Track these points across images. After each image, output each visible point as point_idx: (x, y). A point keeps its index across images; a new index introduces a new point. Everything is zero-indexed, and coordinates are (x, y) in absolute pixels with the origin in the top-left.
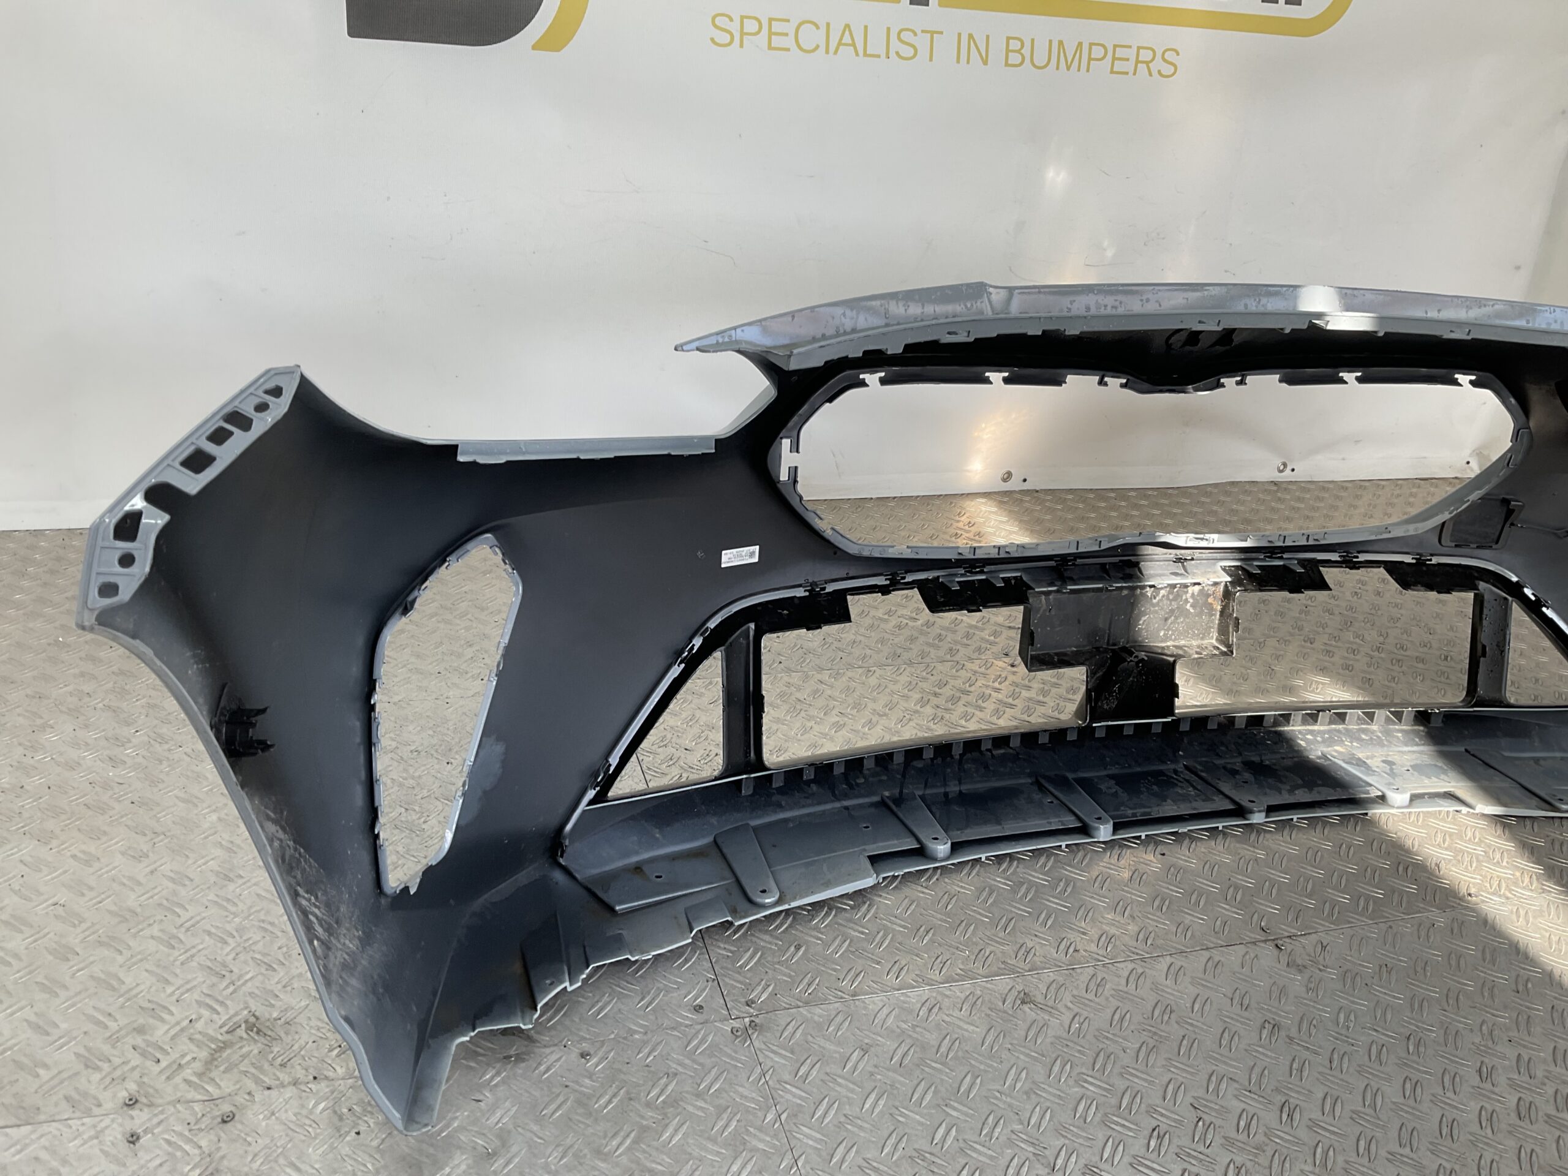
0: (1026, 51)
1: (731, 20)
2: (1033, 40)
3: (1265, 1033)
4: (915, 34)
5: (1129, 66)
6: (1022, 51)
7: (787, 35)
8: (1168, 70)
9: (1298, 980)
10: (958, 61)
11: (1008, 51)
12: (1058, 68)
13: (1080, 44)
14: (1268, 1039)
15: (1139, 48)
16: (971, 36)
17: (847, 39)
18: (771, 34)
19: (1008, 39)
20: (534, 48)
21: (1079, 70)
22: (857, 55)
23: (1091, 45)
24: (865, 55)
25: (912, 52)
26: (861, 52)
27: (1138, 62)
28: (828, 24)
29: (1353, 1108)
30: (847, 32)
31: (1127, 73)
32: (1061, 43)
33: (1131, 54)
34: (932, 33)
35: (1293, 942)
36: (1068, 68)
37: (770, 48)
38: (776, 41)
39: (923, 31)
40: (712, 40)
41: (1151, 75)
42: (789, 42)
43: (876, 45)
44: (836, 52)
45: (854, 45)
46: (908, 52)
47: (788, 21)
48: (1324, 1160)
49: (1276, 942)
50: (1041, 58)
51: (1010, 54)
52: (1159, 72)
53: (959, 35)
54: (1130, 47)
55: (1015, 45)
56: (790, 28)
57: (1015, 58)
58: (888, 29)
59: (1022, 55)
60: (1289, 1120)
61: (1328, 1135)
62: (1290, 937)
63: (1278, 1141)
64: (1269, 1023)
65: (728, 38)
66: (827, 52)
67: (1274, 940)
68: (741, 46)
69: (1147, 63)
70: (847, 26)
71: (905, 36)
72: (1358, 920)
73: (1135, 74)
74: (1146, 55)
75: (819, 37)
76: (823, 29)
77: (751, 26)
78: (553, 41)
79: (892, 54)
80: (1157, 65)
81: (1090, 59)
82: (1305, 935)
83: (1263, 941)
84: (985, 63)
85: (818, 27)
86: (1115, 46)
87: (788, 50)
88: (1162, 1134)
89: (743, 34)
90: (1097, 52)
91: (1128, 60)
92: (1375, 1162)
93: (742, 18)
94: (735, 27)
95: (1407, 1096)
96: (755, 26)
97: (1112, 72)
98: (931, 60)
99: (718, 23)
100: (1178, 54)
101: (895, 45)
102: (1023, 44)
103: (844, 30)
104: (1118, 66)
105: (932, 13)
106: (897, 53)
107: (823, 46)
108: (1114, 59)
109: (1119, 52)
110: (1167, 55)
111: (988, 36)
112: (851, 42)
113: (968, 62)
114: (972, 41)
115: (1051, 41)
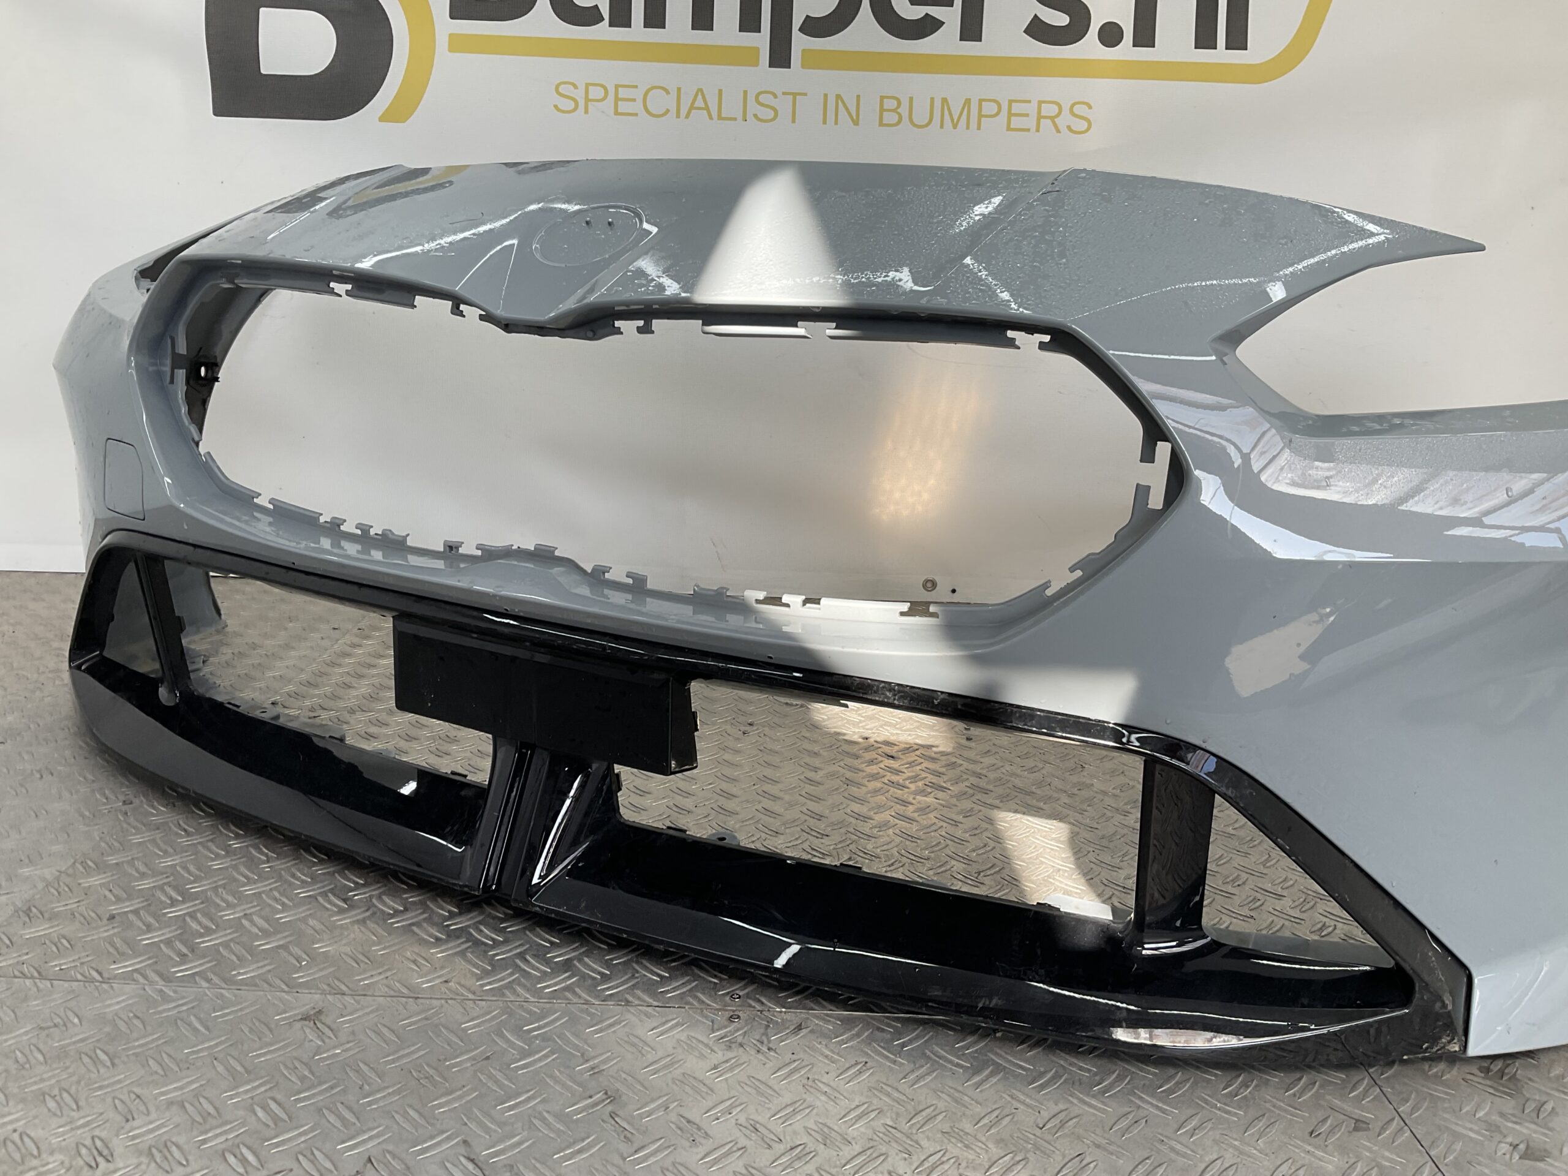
0: (904, 110)
1: (576, 88)
2: (911, 99)
4: (775, 96)
5: (1031, 123)
6: (899, 110)
7: (634, 100)
8: (1081, 125)
10: (825, 122)
11: (882, 110)
12: (942, 126)
13: (968, 101)
15: (1040, 103)
16: (838, 97)
17: (699, 103)
18: (617, 99)
19: (882, 98)
20: (381, 119)
21: (968, 128)
22: (711, 118)
23: (981, 101)
24: (720, 118)
25: (772, 113)
26: (715, 115)
27: (1040, 117)
28: (679, 89)
30: (700, 97)
31: (1028, 130)
32: (945, 101)
33: (1032, 109)
34: (795, 95)
36: (955, 127)
37: (617, 113)
38: (623, 107)
39: (784, 93)
40: (556, 106)
41: (1058, 131)
42: (638, 107)
43: (731, 107)
44: (687, 116)
45: (707, 108)
46: (767, 114)
47: (636, 87)
50: (921, 117)
51: (885, 113)
52: (1069, 127)
53: (826, 95)
54: (1029, 102)
55: (890, 104)
56: (638, 94)
57: (890, 118)
58: (745, 92)
59: (899, 114)
65: (572, 105)
66: (678, 116)
68: (586, 112)
69: (1052, 118)
70: (700, 91)
71: (764, 98)
73: (1038, 130)
74: (1049, 110)
75: (670, 102)
76: (674, 94)
77: (596, 93)
79: (750, 116)
80: (1065, 120)
84: (856, 123)
85: (668, 92)
86: (1011, 102)
87: (636, 115)
89: (587, 100)
90: (989, 108)
91: (1027, 115)
93: (587, 85)
94: (579, 95)
96: (600, 93)
97: (1009, 129)
98: (794, 121)
99: (560, 90)
100: (1090, 107)
101: (753, 107)
102: (899, 103)
103: (696, 95)
104: (1016, 122)
105: (796, 74)
106: (755, 116)
107: (674, 110)
108: (1010, 114)
109: (1016, 108)
110: (1077, 109)
111: (858, 97)
112: (704, 106)
113: (836, 123)
114: (840, 103)
115: (932, 99)
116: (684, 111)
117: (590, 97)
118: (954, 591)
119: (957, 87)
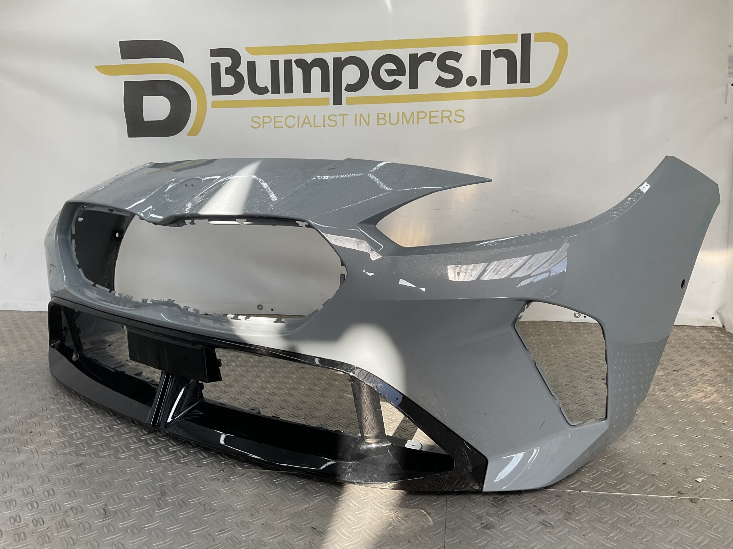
0: (387, 118)
1: (259, 118)
2: (390, 113)
4: (336, 116)
5: (439, 120)
7: (281, 122)
8: (460, 119)
10: (356, 125)
11: (378, 119)
12: (403, 124)
13: (413, 113)
15: (442, 111)
16: (361, 115)
17: (307, 121)
18: (275, 122)
19: (378, 114)
20: (188, 135)
21: (413, 123)
22: (311, 126)
23: (418, 112)
24: (315, 126)
25: (335, 123)
26: (313, 125)
27: (442, 117)
28: (299, 116)
30: (307, 119)
31: (438, 123)
32: (403, 113)
33: (439, 114)
34: (344, 115)
36: (408, 123)
37: (275, 127)
38: (277, 125)
39: (339, 115)
40: (252, 126)
41: (451, 122)
42: (283, 124)
43: (319, 121)
44: (302, 127)
45: (309, 123)
46: (333, 123)
47: (282, 116)
50: (394, 120)
52: (455, 120)
54: (438, 111)
55: (381, 116)
56: (283, 119)
57: (382, 122)
58: (324, 116)
59: (385, 120)
66: (298, 127)
68: (263, 127)
69: (448, 117)
70: (307, 116)
71: (332, 117)
73: (442, 122)
74: (446, 114)
76: (297, 118)
77: (267, 120)
78: (194, 132)
79: (326, 125)
80: (453, 117)
81: (418, 118)
84: (368, 125)
85: (294, 118)
86: (430, 112)
89: (264, 123)
90: (422, 115)
91: (437, 117)
93: (264, 117)
94: (261, 121)
97: (430, 123)
98: (343, 126)
99: (254, 120)
100: (463, 112)
101: (327, 121)
102: (385, 117)
103: (305, 118)
104: (433, 120)
105: (344, 107)
106: (328, 125)
107: (297, 125)
108: (430, 117)
109: (433, 114)
110: (458, 113)
111: (369, 114)
112: (308, 122)
113: (360, 125)
114: (362, 117)
115: (398, 113)
116: (301, 125)
119: (408, 108)
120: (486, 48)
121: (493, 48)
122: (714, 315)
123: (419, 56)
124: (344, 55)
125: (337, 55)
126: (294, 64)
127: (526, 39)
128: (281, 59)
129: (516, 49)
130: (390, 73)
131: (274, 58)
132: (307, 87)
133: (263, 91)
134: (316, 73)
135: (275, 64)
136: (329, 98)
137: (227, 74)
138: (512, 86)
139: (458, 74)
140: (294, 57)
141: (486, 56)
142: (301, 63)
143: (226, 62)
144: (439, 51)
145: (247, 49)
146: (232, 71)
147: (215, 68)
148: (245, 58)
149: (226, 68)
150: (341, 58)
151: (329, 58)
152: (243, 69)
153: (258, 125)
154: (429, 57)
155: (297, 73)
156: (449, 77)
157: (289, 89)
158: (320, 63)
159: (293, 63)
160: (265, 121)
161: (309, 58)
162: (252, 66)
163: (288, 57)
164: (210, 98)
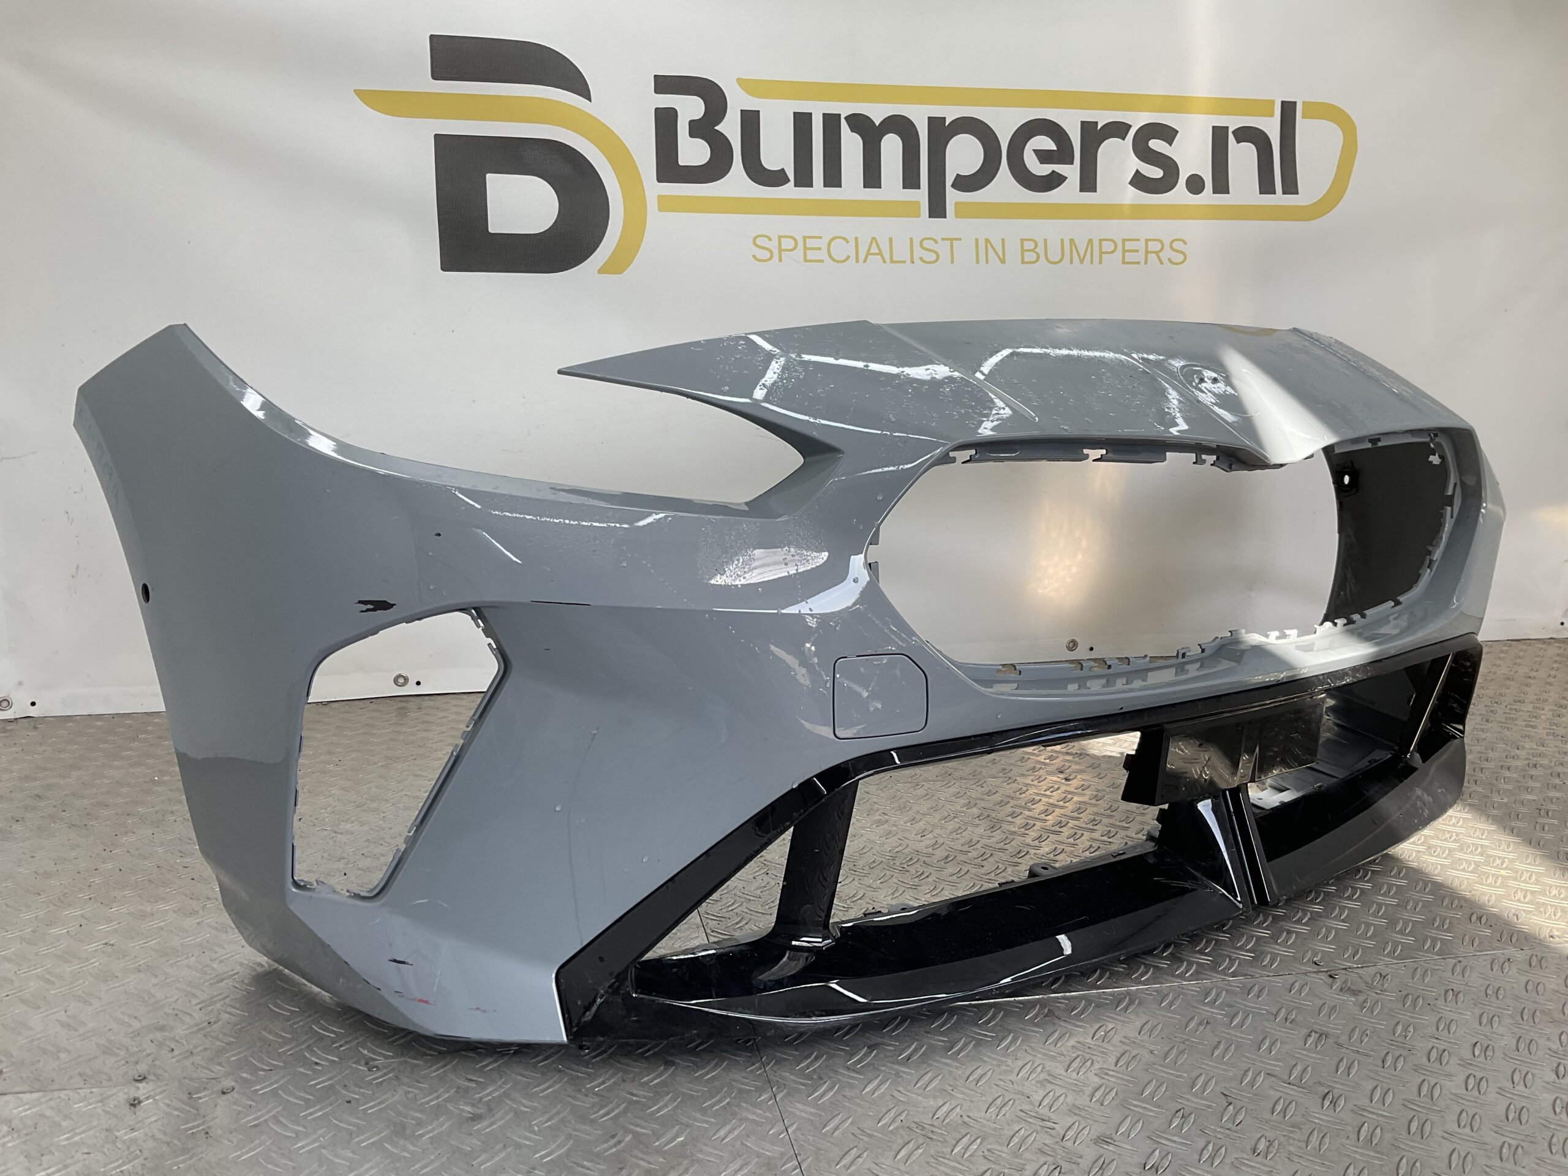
0: (1040, 250)
1: (770, 240)
2: (1045, 240)
3: (1310, 1040)
4: (936, 242)
5: (1140, 257)
6: (1036, 250)
7: (820, 249)
8: (1179, 258)
9: (1351, 1001)
10: (978, 262)
11: (1023, 251)
12: (1071, 263)
13: (1090, 241)
14: (1314, 1044)
15: (1147, 241)
16: (987, 241)
17: (874, 250)
18: (805, 249)
19: (1022, 240)
21: (1092, 263)
22: (885, 262)
23: (1101, 240)
24: (892, 261)
25: (934, 256)
26: (888, 259)
27: (1147, 252)
28: (856, 238)
29: (1404, 1097)
30: (874, 244)
31: (1139, 263)
32: (1072, 241)
33: (1141, 246)
34: (952, 240)
35: (1348, 973)
36: (1082, 261)
37: (806, 260)
38: (811, 255)
39: (943, 239)
40: (754, 256)
41: (1162, 263)
42: (823, 254)
43: (901, 252)
44: (865, 261)
45: (880, 253)
46: (931, 257)
47: (820, 237)
48: (1369, 1137)
49: (1329, 973)
50: (1054, 255)
51: (1025, 253)
52: (1169, 260)
54: (1138, 240)
55: (1029, 245)
56: (823, 243)
57: (1030, 257)
58: (911, 239)
59: (1037, 253)
60: (1332, 1105)
61: (1375, 1117)
62: (1346, 969)
63: (1317, 1121)
64: (1316, 1032)
65: (768, 255)
66: (857, 261)
67: (1327, 972)
68: (780, 260)
69: (1157, 253)
70: (874, 239)
71: (928, 244)
72: (1423, 956)
73: (1146, 263)
74: (1154, 246)
76: (852, 243)
77: (787, 244)
78: (616, 265)
79: (916, 260)
80: (1167, 253)
81: (1101, 253)
82: (1362, 967)
83: (1315, 972)
84: (1003, 261)
85: (847, 242)
86: (1124, 241)
87: (822, 261)
88: (1186, 1115)
89: (780, 250)
90: (1108, 246)
91: (1137, 251)
92: (1429, 1139)
93: (780, 237)
94: (773, 245)
95: (1470, 1088)
96: (791, 244)
97: (1124, 262)
98: (952, 262)
99: (758, 243)
100: (1185, 243)
101: (918, 252)
102: (1036, 246)
103: (871, 243)
104: (1129, 257)
105: (950, 223)
106: (921, 259)
107: (853, 259)
108: (1124, 251)
109: (1129, 245)
110: (1175, 245)
111: (1003, 240)
112: (878, 252)
113: (987, 262)
114: (989, 245)
115: (1062, 240)
116: (862, 256)
117: (783, 248)
118: (1091, 649)
119: (1081, 230)
120: (1221, 121)
121: (1233, 123)
122: (1563, 617)
123: (1099, 128)
124: (951, 114)
125: (937, 111)
126: (844, 125)
127: (1288, 110)
128: (817, 111)
129: (1272, 128)
130: (1044, 156)
131: (803, 107)
132: (872, 177)
133: (776, 179)
134: (891, 146)
135: (802, 122)
136: (918, 203)
137: (692, 135)
138: (1268, 199)
139: (1170, 167)
140: (845, 109)
141: (1219, 136)
142: (859, 123)
143: (690, 108)
144: (1138, 120)
145: (740, 82)
146: (703, 129)
147: (666, 120)
148: (737, 102)
149: (691, 122)
150: (944, 119)
151: (919, 116)
152: (730, 128)
153: (767, 255)
154: (1118, 130)
155: (852, 145)
156: (1156, 173)
157: (833, 178)
158: (900, 125)
159: (843, 123)
160: (783, 247)
161: (878, 113)
162: (750, 121)
163: (833, 108)
164: (654, 189)
